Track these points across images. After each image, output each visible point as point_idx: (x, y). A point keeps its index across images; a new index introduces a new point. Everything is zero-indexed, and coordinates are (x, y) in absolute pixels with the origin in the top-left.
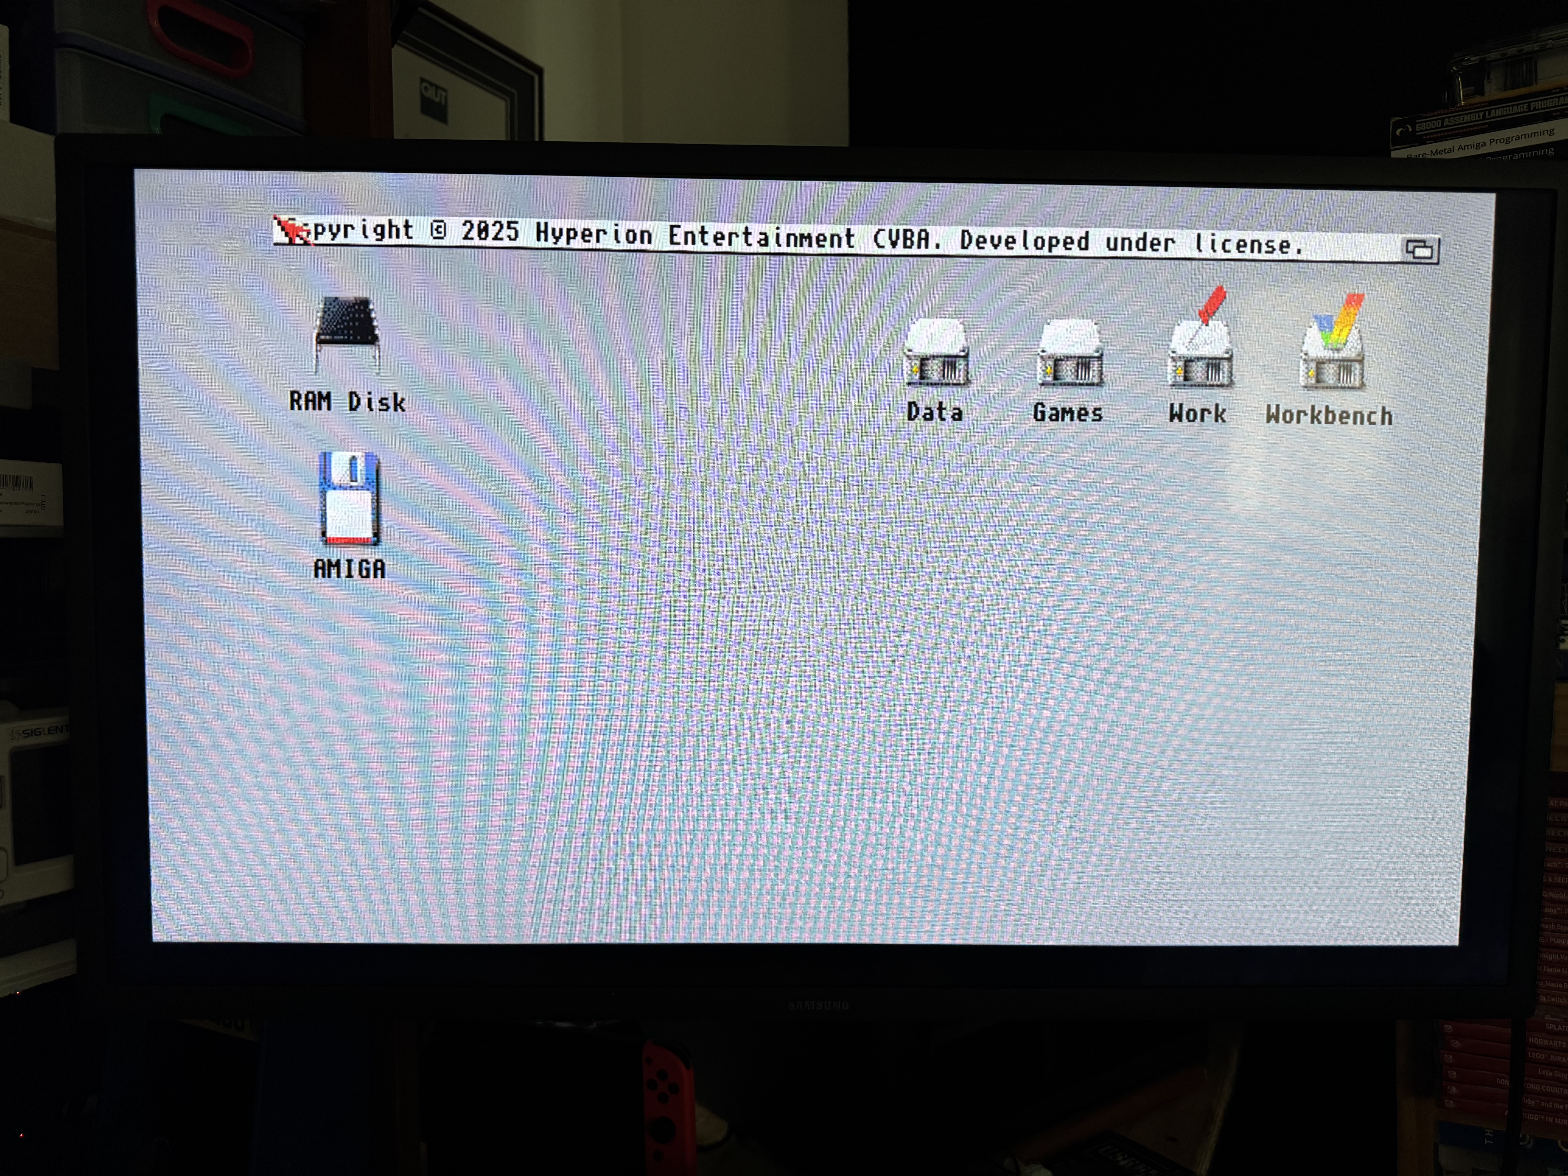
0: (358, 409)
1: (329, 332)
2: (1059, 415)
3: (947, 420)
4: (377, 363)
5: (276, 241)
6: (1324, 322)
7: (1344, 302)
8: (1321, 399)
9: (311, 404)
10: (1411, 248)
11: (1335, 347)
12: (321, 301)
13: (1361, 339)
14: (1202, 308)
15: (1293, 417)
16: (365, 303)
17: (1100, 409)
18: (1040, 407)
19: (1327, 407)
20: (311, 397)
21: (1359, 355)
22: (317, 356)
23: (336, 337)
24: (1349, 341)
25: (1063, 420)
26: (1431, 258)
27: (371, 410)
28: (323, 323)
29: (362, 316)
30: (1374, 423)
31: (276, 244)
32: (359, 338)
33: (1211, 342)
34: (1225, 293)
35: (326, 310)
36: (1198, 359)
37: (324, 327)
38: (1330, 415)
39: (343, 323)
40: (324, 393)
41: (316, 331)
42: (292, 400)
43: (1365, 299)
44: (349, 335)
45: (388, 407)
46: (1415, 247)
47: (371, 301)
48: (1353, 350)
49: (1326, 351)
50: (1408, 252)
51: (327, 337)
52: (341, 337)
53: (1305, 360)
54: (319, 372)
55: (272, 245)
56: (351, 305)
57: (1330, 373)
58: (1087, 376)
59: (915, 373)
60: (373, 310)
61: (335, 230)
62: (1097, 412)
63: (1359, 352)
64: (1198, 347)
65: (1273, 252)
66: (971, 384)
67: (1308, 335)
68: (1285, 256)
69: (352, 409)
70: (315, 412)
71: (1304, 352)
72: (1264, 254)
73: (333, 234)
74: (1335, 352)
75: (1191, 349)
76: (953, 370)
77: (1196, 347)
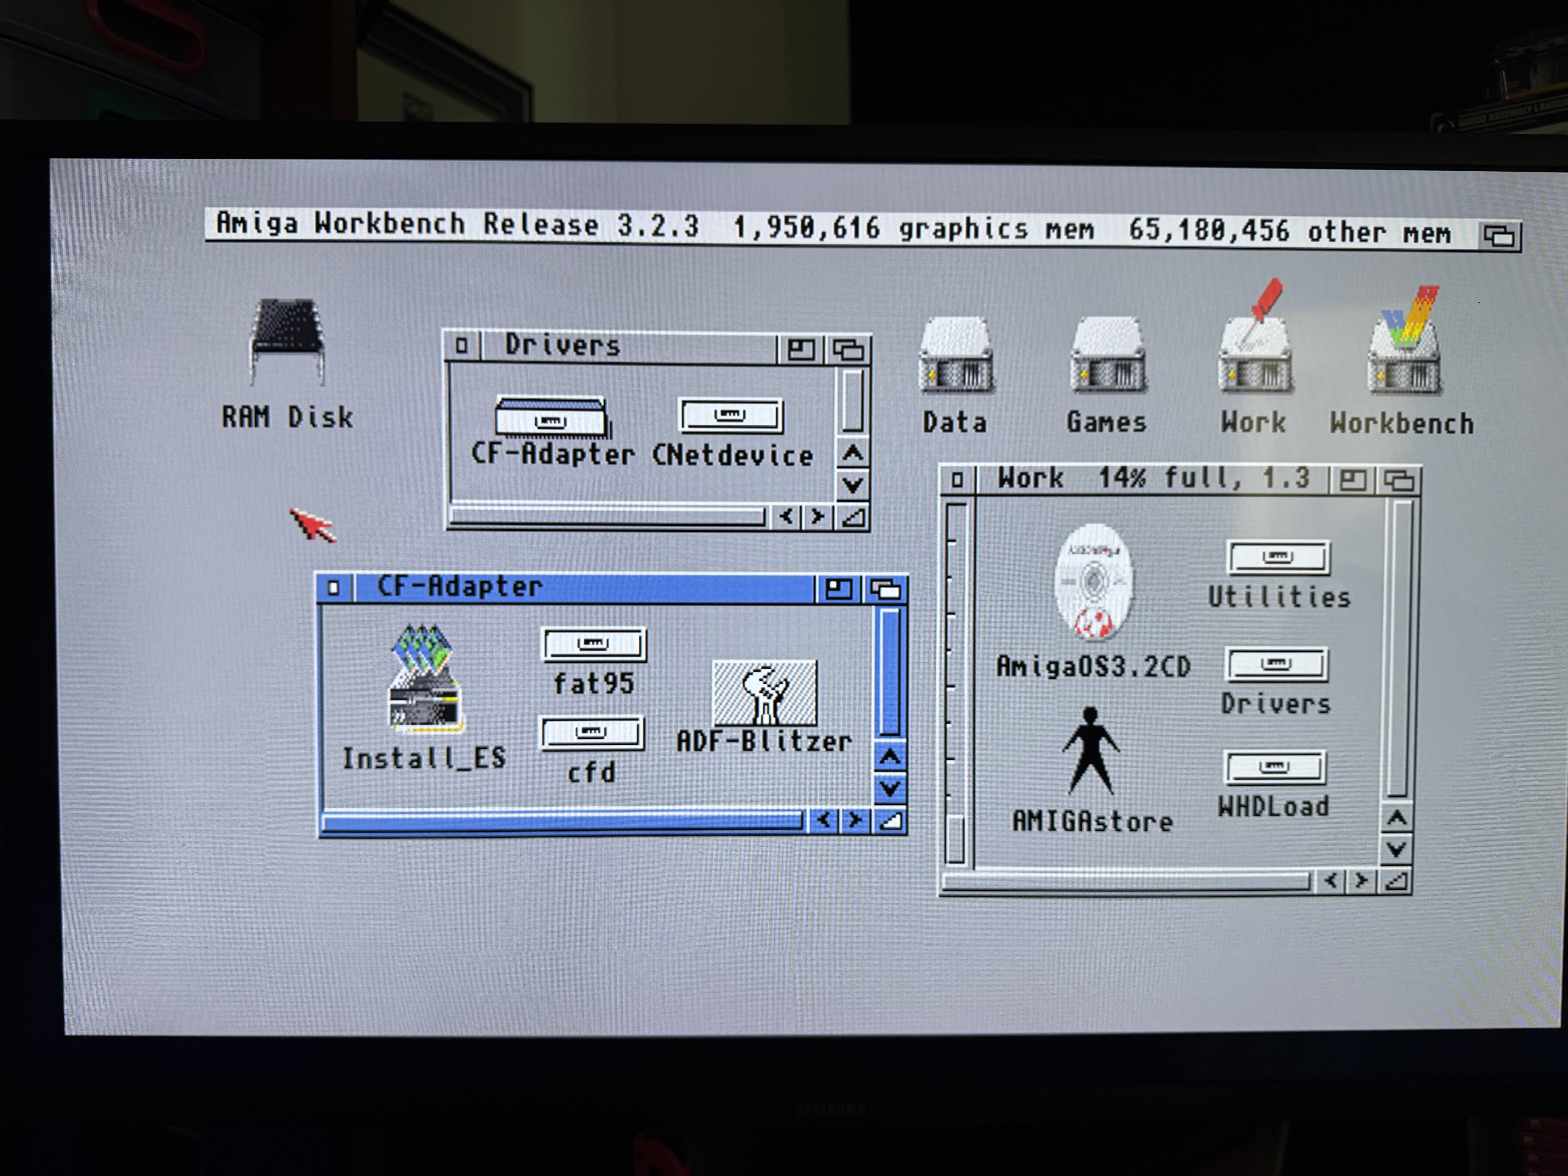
0: (300, 426)
1: (268, 339)
2: (1097, 424)
3: (969, 430)
4: (322, 372)
5: (207, 237)
6: (1394, 318)
7: (1416, 296)
8: (1392, 405)
9: (246, 420)
10: (1489, 235)
11: (1406, 346)
12: (259, 303)
13: (1436, 337)
14: (1256, 303)
15: (1358, 425)
16: (308, 305)
17: (1142, 418)
18: (1074, 416)
19: (1399, 414)
20: (246, 412)
21: (1434, 355)
22: (254, 366)
23: (275, 345)
24: (1423, 340)
25: (1101, 430)
26: (1512, 245)
27: (314, 425)
28: (260, 329)
29: (305, 320)
30: (1453, 432)
31: (207, 241)
32: (301, 345)
33: (1267, 341)
34: (1281, 287)
35: (264, 313)
36: (1253, 360)
37: (262, 332)
38: (1403, 424)
39: (282, 328)
40: (261, 408)
41: (253, 338)
42: (226, 416)
43: (1439, 291)
44: (289, 341)
45: (333, 423)
46: (1494, 233)
47: (315, 303)
48: (1427, 349)
49: (1397, 352)
50: (1486, 239)
51: (266, 345)
52: (280, 345)
53: (1373, 361)
54: (256, 384)
55: (204, 241)
56: (292, 308)
57: (1402, 376)
58: (1127, 381)
59: (932, 378)
60: (317, 313)
61: (274, 223)
62: (1140, 421)
63: (1434, 352)
64: (1253, 347)
65: (1333, 240)
66: (995, 391)
67: (1376, 333)
68: (1347, 244)
69: (292, 425)
70: (250, 428)
71: (1372, 352)
72: (1324, 242)
73: (272, 228)
74: (1407, 351)
75: (1244, 350)
76: (975, 375)
77: (1250, 348)
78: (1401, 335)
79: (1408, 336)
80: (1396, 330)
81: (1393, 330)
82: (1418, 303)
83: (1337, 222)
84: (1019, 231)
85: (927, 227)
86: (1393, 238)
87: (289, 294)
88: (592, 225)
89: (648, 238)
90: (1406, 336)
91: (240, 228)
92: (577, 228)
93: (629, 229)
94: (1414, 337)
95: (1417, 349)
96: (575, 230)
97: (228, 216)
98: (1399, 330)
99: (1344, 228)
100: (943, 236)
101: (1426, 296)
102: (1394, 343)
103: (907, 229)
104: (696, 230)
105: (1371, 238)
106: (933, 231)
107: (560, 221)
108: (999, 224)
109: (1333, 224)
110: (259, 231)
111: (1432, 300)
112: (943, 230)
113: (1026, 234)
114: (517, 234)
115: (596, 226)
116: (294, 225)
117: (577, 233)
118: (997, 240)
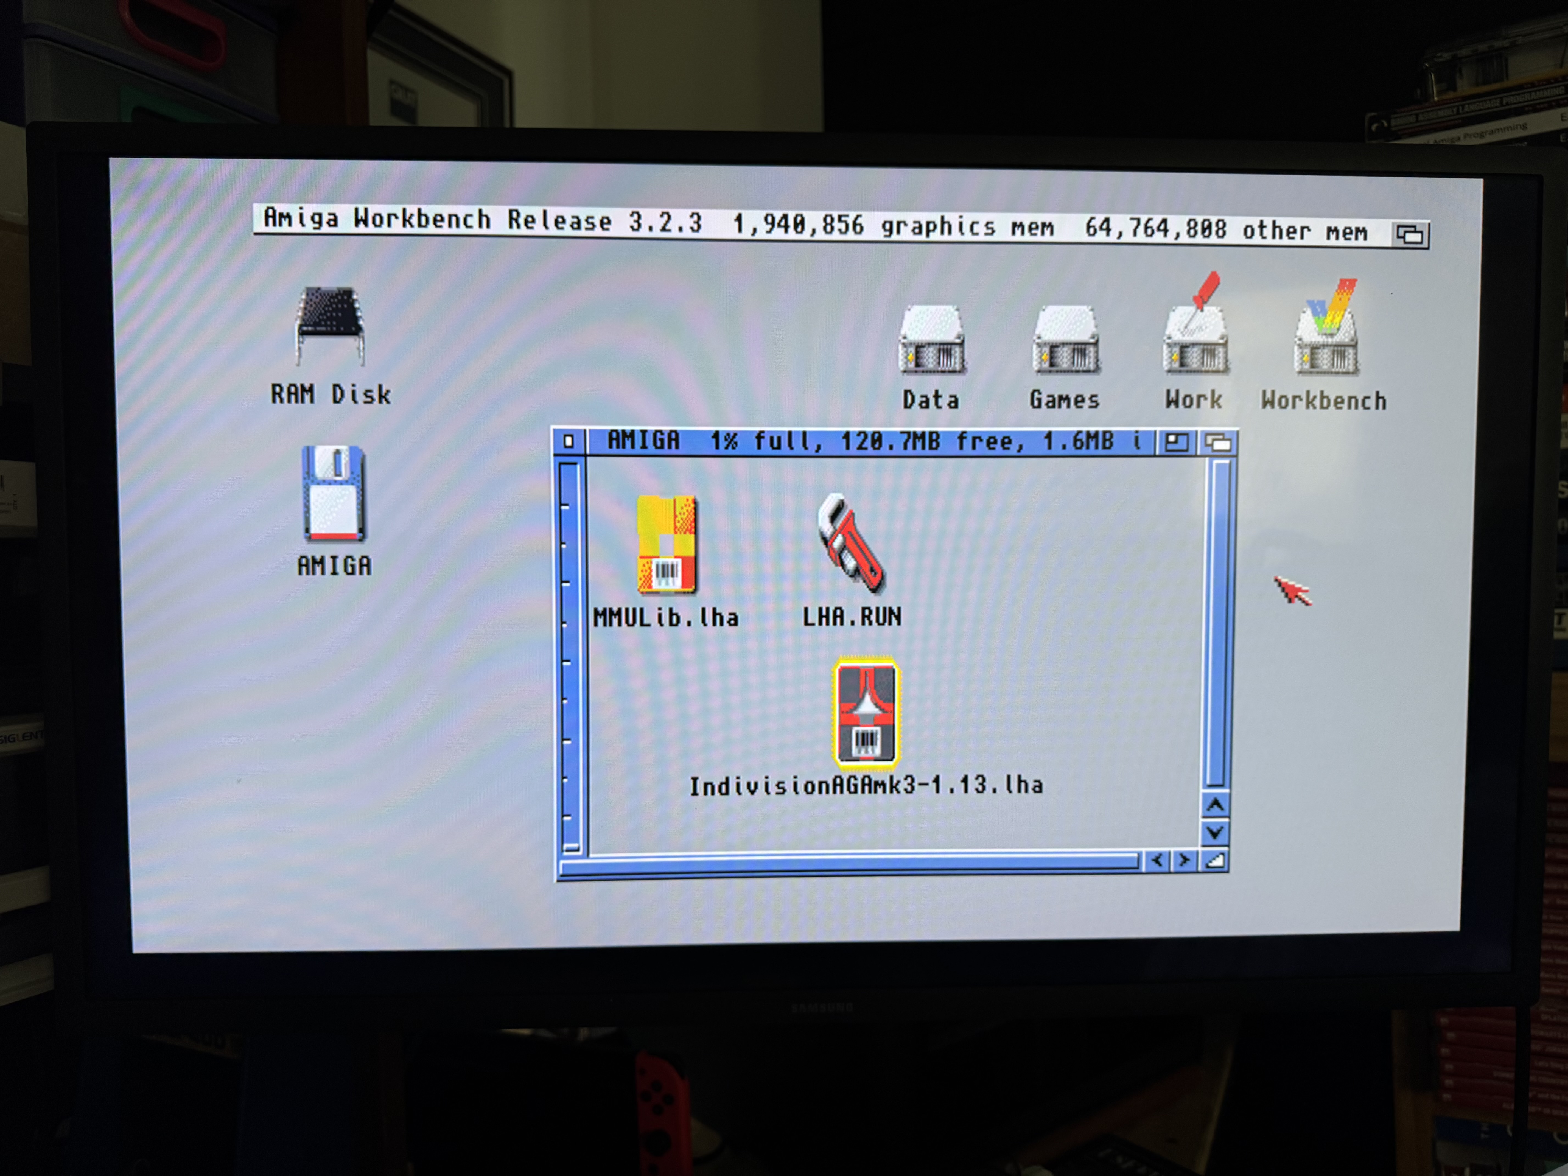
0: (342, 402)
1: (312, 323)
2: (1056, 402)
3: (943, 407)
4: (362, 354)
5: (256, 230)
6: (1317, 307)
7: (1336, 288)
8: (1316, 385)
9: (293, 397)
11: (1329, 332)
12: (303, 291)
13: (1354, 324)
14: (1197, 294)
15: (1286, 402)
16: (349, 293)
17: (1096, 396)
18: (1036, 394)
19: (1322, 392)
20: (293, 389)
21: (1352, 340)
22: (299, 348)
23: (318, 329)
24: (1343, 326)
25: (1060, 406)
26: (1421, 243)
27: (355, 402)
28: (305, 314)
29: (346, 306)
30: (1368, 408)
31: (256, 234)
32: (342, 329)
33: (1206, 328)
34: (1219, 279)
35: (309, 301)
36: (1194, 344)
37: (306, 318)
38: (1325, 401)
39: (325, 314)
40: (307, 386)
41: (298, 322)
42: (274, 393)
43: (1357, 283)
44: (331, 326)
45: (373, 399)
46: (1406, 232)
47: (354, 291)
48: (1347, 335)
49: (1320, 336)
50: (1399, 237)
51: (310, 329)
52: (324, 329)
53: (1299, 345)
54: (302, 363)
55: (252, 234)
56: (334, 295)
57: (1324, 359)
58: (1083, 363)
59: (911, 361)
60: (357, 300)
61: (317, 218)
62: (1094, 399)
63: (1352, 337)
64: (1193, 333)
65: (1264, 238)
66: (967, 372)
67: (1302, 320)
68: (1277, 242)
69: (335, 401)
70: (297, 405)
71: (1298, 338)
72: (1257, 240)
73: (314, 222)
74: (1329, 337)
75: (1186, 335)
76: (949, 357)
77: (1192, 333)
78: (1324, 323)
79: (1330, 323)
80: (1319, 318)
81: (1317, 318)
82: (1338, 294)
83: (1268, 222)
84: (988, 228)
85: (906, 225)
86: (1317, 236)
87: (330, 282)
88: (605, 222)
89: (657, 233)
90: (1328, 323)
91: (285, 222)
92: (593, 224)
93: (639, 225)
94: (1334, 324)
95: (1338, 334)
96: (591, 226)
97: (274, 212)
98: (1322, 318)
99: (1274, 227)
100: (920, 233)
101: (1346, 288)
102: (1317, 329)
103: (889, 227)
104: (699, 226)
105: (1298, 236)
106: (912, 228)
107: (577, 218)
108: (970, 223)
109: (1264, 224)
110: (303, 225)
111: (1351, 291)
112: (920, 227)
113: (993, 232)
114: (538, 229)
115: (609, 222)
116: (335, 220)
117: (592, 229)
118: (968, 237)
